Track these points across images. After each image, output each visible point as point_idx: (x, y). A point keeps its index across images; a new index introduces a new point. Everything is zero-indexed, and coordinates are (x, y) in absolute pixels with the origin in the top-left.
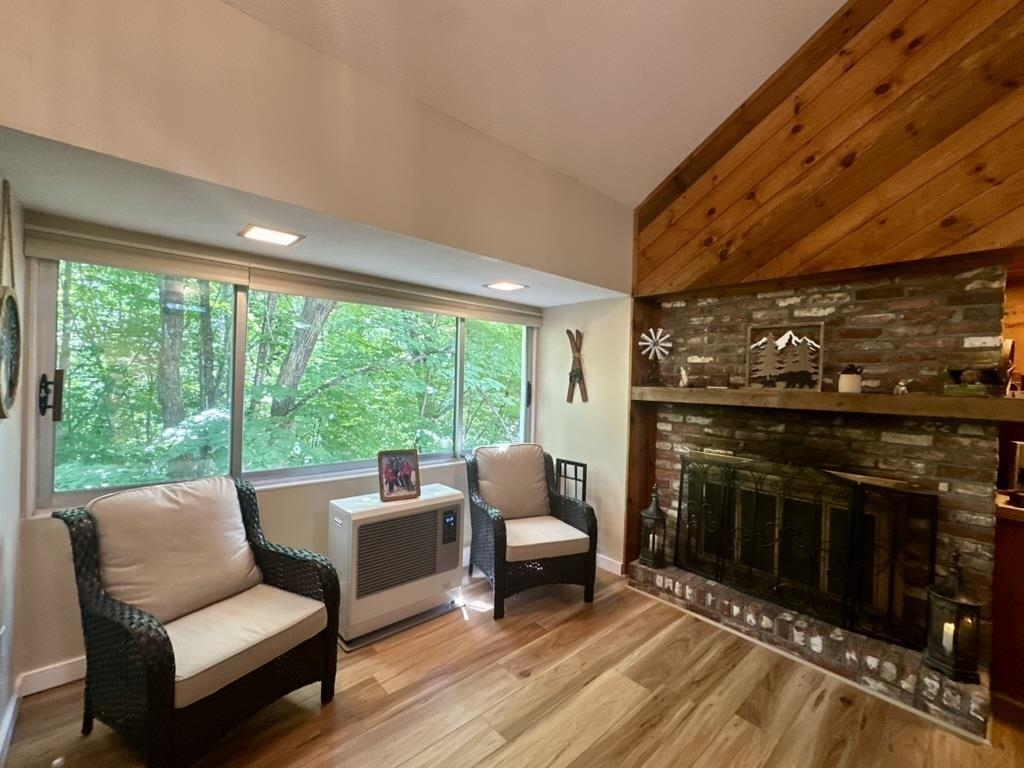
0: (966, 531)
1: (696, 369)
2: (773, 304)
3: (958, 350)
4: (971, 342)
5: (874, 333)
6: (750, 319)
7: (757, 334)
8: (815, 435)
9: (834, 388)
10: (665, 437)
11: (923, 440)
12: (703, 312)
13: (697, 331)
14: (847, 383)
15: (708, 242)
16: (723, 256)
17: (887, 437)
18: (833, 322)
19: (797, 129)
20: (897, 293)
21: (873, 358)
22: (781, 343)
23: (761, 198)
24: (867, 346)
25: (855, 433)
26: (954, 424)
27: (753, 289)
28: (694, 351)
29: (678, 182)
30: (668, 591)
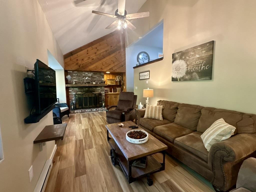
0: (103, 96)
1: (75, 82)
2: (85, 74)
3: (102, 80)
4: (102, 79)
5: (95, 78)
6: (82, 75)
7: (83, 77)
8: (91, 89)
9: (92, 84)
10: (71, 92)
11: (100, 88)
12: (75, 73)
13: (75, 76)
14: (94, 83)
15: (77, 64)
16: (79, 66)
17: (97, 88)
18: (92, 76)
19: (87, 53)
20: (97, 74)
21: (95, 80)
22: (86, 78)
23: (84, 60)
24: (95, 79)
25: (94, 88)
26: (102, 86)
27: (82, 71)
28: (74, 79)
29: (71, 54)
30: (77, 112)
